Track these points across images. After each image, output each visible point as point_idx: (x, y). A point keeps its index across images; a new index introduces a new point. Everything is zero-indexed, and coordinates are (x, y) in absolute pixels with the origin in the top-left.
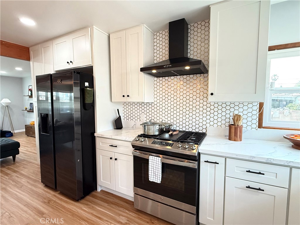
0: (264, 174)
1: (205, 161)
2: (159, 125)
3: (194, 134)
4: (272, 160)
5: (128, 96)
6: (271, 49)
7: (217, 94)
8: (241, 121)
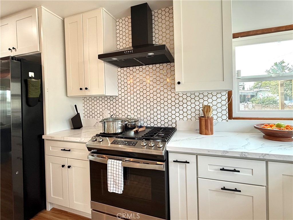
0: (239, 171)
1: (174, 161)
2: (122, 121)
3: (162, 130)
4: (246, 154)
5: (86, 89)
6: (235, 36)
7: (184, 83)
8: (211, 112)
